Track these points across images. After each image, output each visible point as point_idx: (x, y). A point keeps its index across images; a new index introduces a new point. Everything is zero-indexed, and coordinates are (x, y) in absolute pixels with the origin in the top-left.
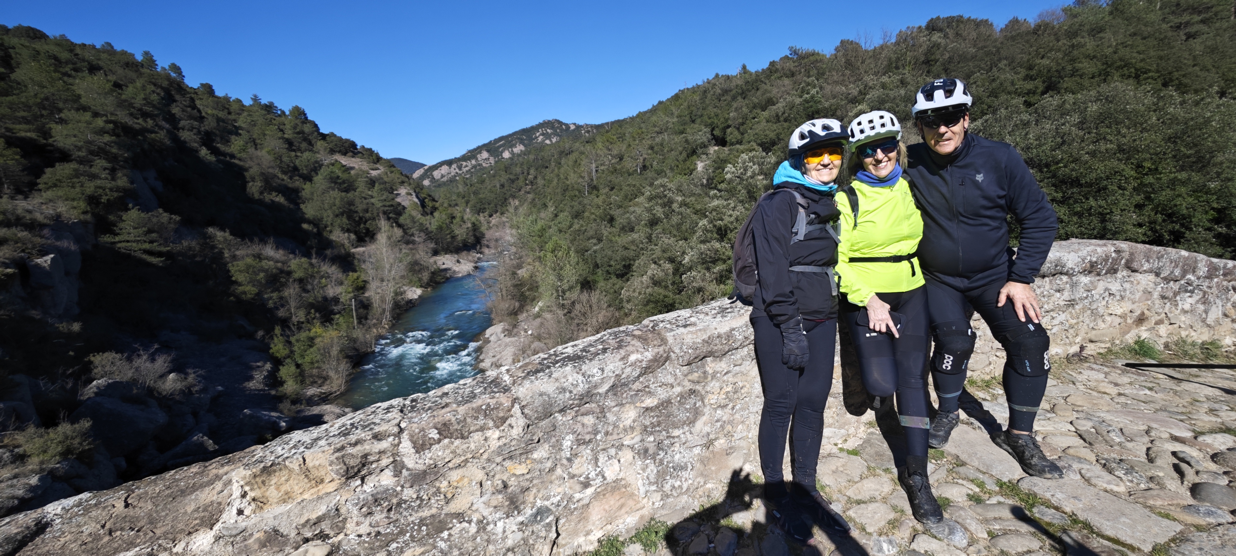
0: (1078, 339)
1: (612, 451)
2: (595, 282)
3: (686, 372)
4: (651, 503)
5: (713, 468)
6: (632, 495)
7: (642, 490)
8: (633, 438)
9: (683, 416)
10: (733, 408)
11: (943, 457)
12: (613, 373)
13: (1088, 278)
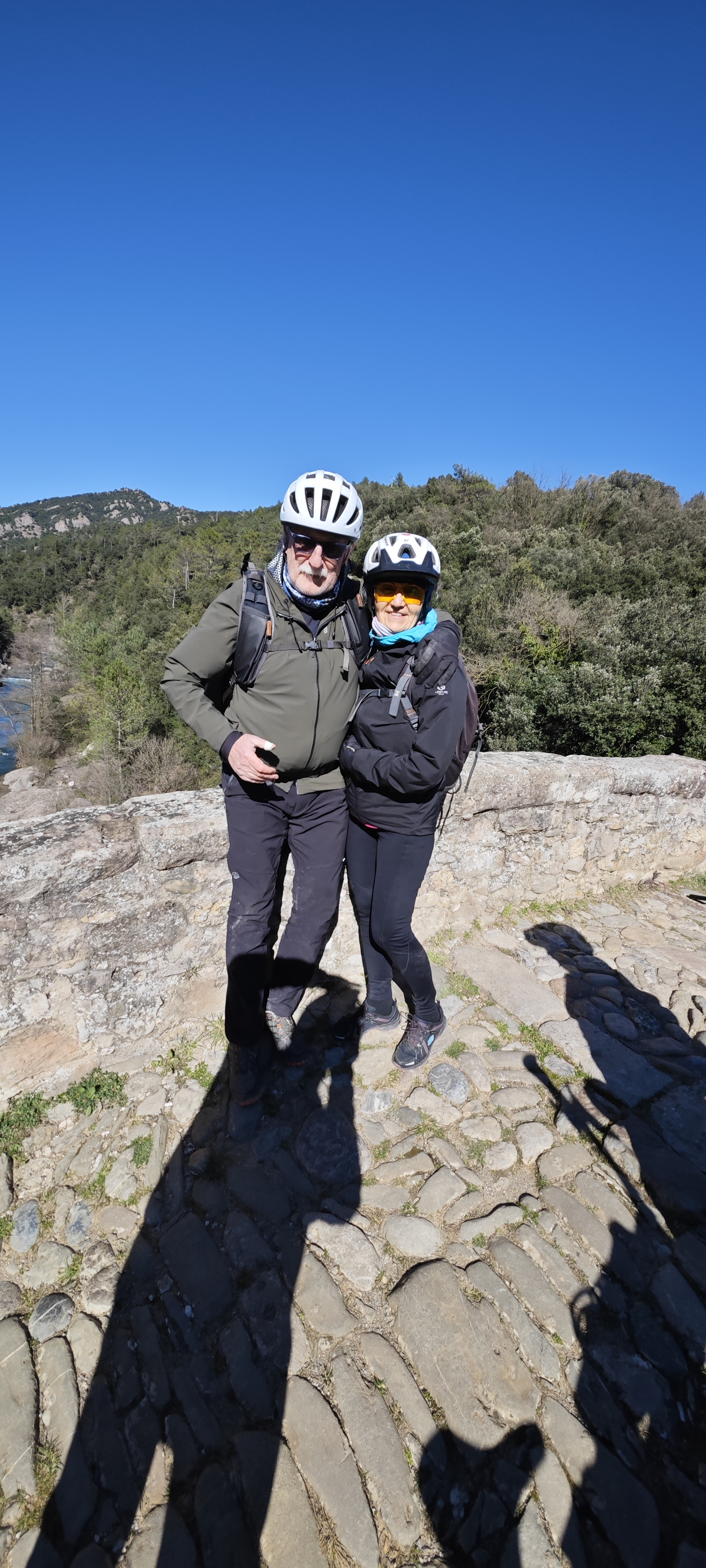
0: (653, 866)
1: (38, 983)
2: (171, 727)
3: (163, 879)
4: (96, 1049)
5: (195, 1003)
6: (67, 1039)
7: (83, 1034)
8: (72, 966)
9: (154, 936)
11: (477, 993)
12: (45, 874)
13: (675, 801)
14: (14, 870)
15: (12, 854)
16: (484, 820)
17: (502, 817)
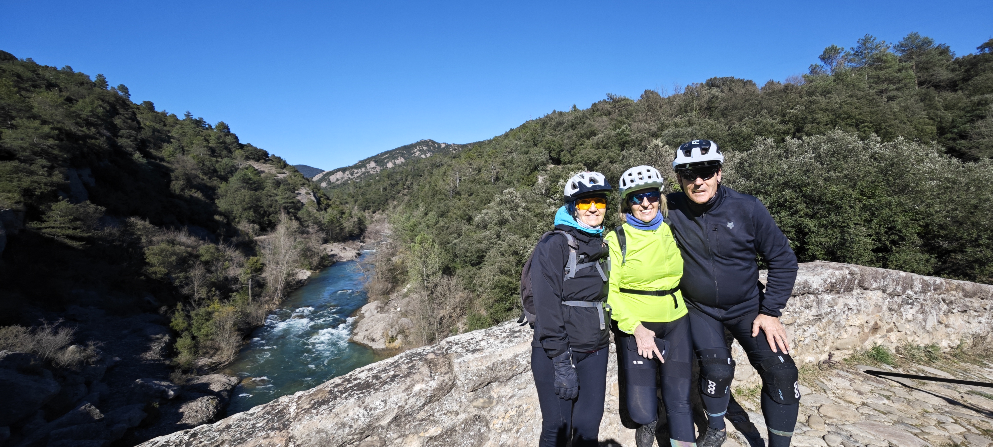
0: (827, 348)
2: (455, 268)
3: (471, 398)
9: (468, 442)
10: (518, 431)
12: (397, 404)
13: (831, 296)
14: (378, 403)
15: (376, 390)
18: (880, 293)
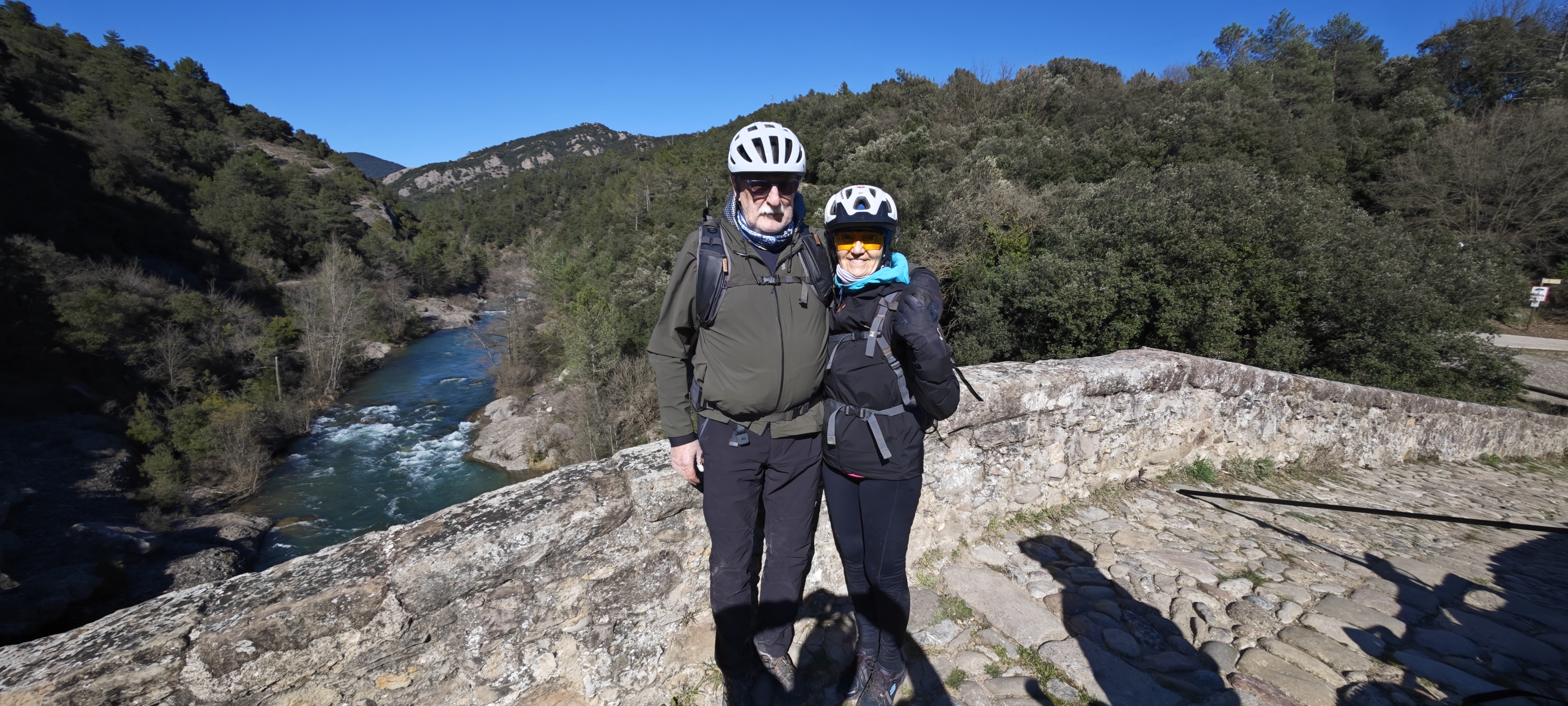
0: (1138, 463)
1: (545, 643)
3: (656, 530)
4: (602, 704)
5: (693, 648)
6: (575, 696)
7: (590, 689)
8: (576, 623)
9: (650, 586)
11: (971, 616)
12: (547, 538)
13: (1150, 396)
14: (519, 537)
15: (516, 521)
16: (960, 438)
17: (977, 433)
18: (1212, 393)
